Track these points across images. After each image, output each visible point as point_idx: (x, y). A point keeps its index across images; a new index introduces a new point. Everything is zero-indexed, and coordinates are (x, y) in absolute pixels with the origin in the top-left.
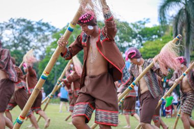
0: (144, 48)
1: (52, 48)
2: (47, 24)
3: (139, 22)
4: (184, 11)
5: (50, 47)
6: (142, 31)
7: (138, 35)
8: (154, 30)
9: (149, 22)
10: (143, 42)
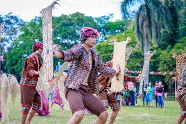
0: (108, 42)
1: (19, 40)
2: (16, 17)
3: (103, 17)
4: (145, 7)
5: (18, 39)
6: (106, 26)
7: (102, 30)
8: (117, 25)
9: (113, 17)
10: (107, 36)
